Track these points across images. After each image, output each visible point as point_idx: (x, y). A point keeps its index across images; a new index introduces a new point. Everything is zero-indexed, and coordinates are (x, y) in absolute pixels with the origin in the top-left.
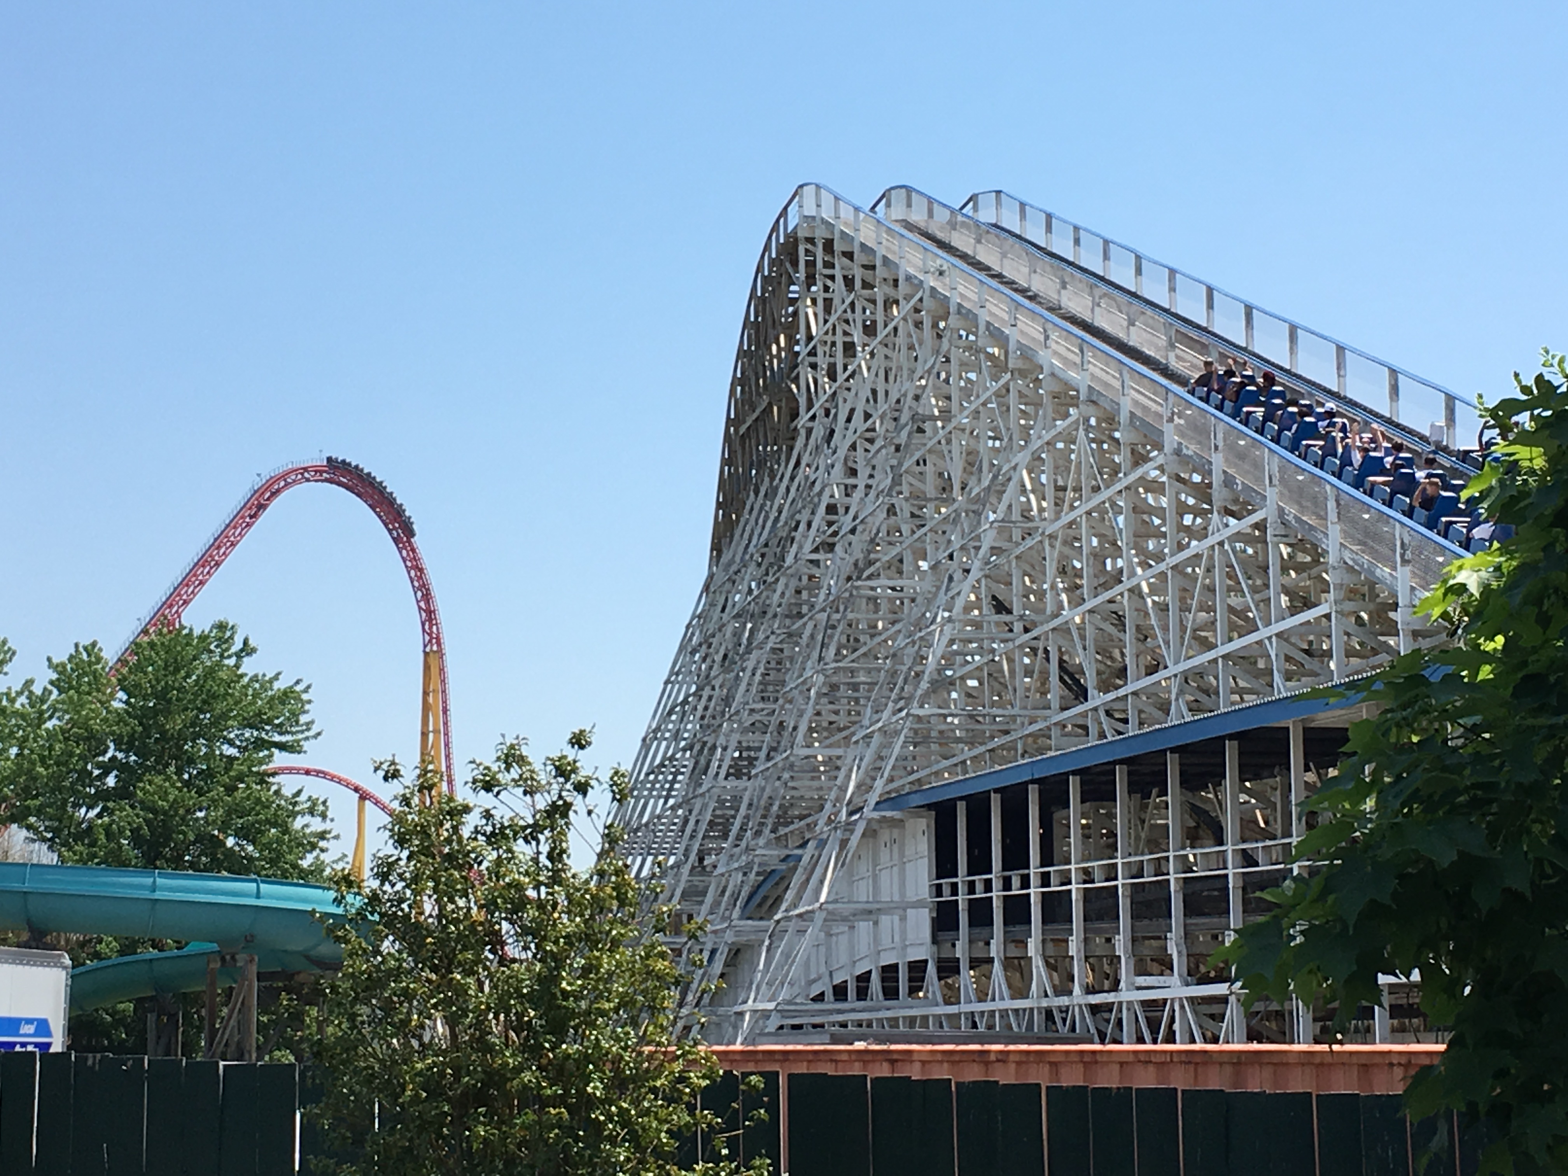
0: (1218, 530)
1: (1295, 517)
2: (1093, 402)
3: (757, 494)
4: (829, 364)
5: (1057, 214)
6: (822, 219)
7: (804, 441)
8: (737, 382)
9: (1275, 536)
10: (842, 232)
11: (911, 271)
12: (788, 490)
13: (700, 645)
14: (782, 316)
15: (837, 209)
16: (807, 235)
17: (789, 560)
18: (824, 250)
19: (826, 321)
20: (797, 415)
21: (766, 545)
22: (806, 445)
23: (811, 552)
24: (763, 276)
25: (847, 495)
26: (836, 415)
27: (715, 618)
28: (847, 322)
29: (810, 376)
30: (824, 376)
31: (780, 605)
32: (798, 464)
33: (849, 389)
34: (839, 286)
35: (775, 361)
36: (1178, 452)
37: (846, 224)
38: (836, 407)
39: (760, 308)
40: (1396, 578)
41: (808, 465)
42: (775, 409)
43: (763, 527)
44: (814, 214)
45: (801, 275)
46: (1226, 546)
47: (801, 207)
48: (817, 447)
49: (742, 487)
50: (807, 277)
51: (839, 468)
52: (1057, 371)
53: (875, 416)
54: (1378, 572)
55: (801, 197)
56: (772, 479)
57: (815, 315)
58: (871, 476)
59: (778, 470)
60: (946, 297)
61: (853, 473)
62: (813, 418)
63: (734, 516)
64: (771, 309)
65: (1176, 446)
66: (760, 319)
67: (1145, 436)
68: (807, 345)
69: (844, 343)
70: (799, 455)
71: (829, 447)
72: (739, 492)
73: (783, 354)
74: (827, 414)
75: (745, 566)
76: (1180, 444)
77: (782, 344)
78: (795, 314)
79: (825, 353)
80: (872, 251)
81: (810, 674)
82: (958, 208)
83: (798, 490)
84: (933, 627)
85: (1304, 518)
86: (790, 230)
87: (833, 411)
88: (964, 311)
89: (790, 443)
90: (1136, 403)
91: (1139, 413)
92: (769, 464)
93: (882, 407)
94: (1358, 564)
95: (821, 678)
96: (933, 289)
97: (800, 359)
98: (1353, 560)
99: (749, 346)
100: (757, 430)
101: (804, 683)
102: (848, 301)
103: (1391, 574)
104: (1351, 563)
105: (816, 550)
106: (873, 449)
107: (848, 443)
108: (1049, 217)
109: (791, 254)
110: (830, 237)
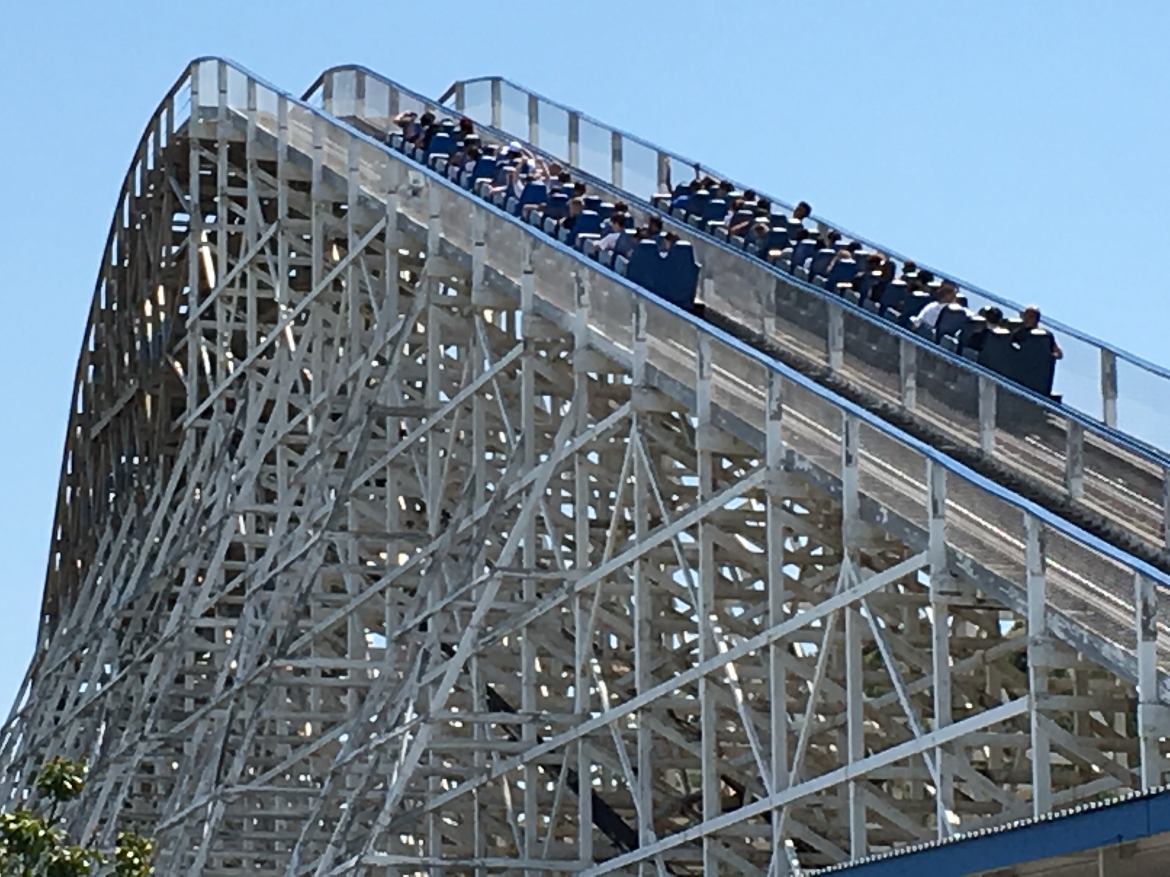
0: (851, 585)
1: (974, 565)
2: (654, 389)
3: (116, 528)
4: (234, 332)
5: (587, 113)
6: (228, 110)
7: (193, 449)
8: (88, 358)
9: (942, 593)
10: (259, 131)
11: (366, 190)
12: (166, 525)
13: (24, 759)
14: (161, 260)
15: (251, 97)
16: (204, 136)
17: (169, 628)
18: (230, 159)
19: (230, 267)
20: (184, 409)
21: (131, 606)
22: (196, 455)
23: (204, 615)
24: (133, 198)
25: (259, 531)
26: (244, 408)
27: (49, 717)
28: (264, 267)
29: (204, 349)
30: (226, 350)
31: (153, 700)
32: (182, 483)
33: (264, 371)
34: (253, 211)
35: (149, 326)
36: (788, 464)
37: (265, 120)
38: (246, 396)
39: (127, 246)
40: (1135, 659)
41: (199, 485)
42: (148, 399)
43: (127, 580)
44: (216, 105)
45: (193, 197)
46: (864, 612)
47: (194, 93)
48: (213, 459)
49: (94, 519)
50: (201, 200)
51: (248, 488)
52: (597, 343)
53: (306, 411)
54: (1105, 651)
55: (195, 79)
56: (141, 504)
57: (214, 258)
58: (299, 503)
59: (151, 491)
60: (422, 228)
61: (270, 496)
62: (207, 414)
63: (79, 563)
64: (145, 246)
65: (784, 455)
66: (126, 263)
67: (735, 441)
68: (199, 304)
69: (259, 301)
70: (185, 468)
71: (232, 458)
72: (89, 526)
73: (162, 316)
74: (230, 409)
75: (96, 637)
76: (790, 453)
77: (162, 301)
78: (183, 255)
79: (229, 313)
80: (307, 161)
81: (203, 801)
82: (436, 99)
83: (182, 523)
84: (398, 730)
85: (987, 567)
86: (176, 128)
87: (240, 403)
88: (449, 251)
89: (170, 451)
90: (721, 392)
91: (725, 406)
92: (136, 484)
93: (318, 398)
94: (1073, 638)
95: (221, 808)
96: (401, 217)
97: (188, 323)
98: (1065, 631)
99: (109, 304)
100: (119, 432)
101: (191, 815)
102: (265, 238)
103: (1125, 653)
104: (1061, 635)
105: (209, 614)
106: (302, 461)
107: (264, 450)
108: (574, 117)
109: (177, 165)
110: (239, 139)
